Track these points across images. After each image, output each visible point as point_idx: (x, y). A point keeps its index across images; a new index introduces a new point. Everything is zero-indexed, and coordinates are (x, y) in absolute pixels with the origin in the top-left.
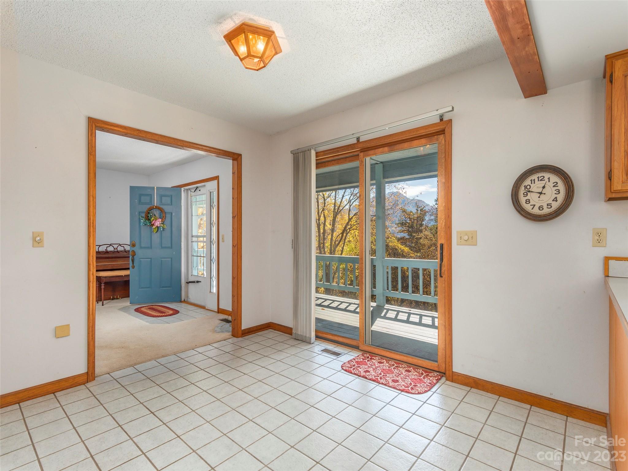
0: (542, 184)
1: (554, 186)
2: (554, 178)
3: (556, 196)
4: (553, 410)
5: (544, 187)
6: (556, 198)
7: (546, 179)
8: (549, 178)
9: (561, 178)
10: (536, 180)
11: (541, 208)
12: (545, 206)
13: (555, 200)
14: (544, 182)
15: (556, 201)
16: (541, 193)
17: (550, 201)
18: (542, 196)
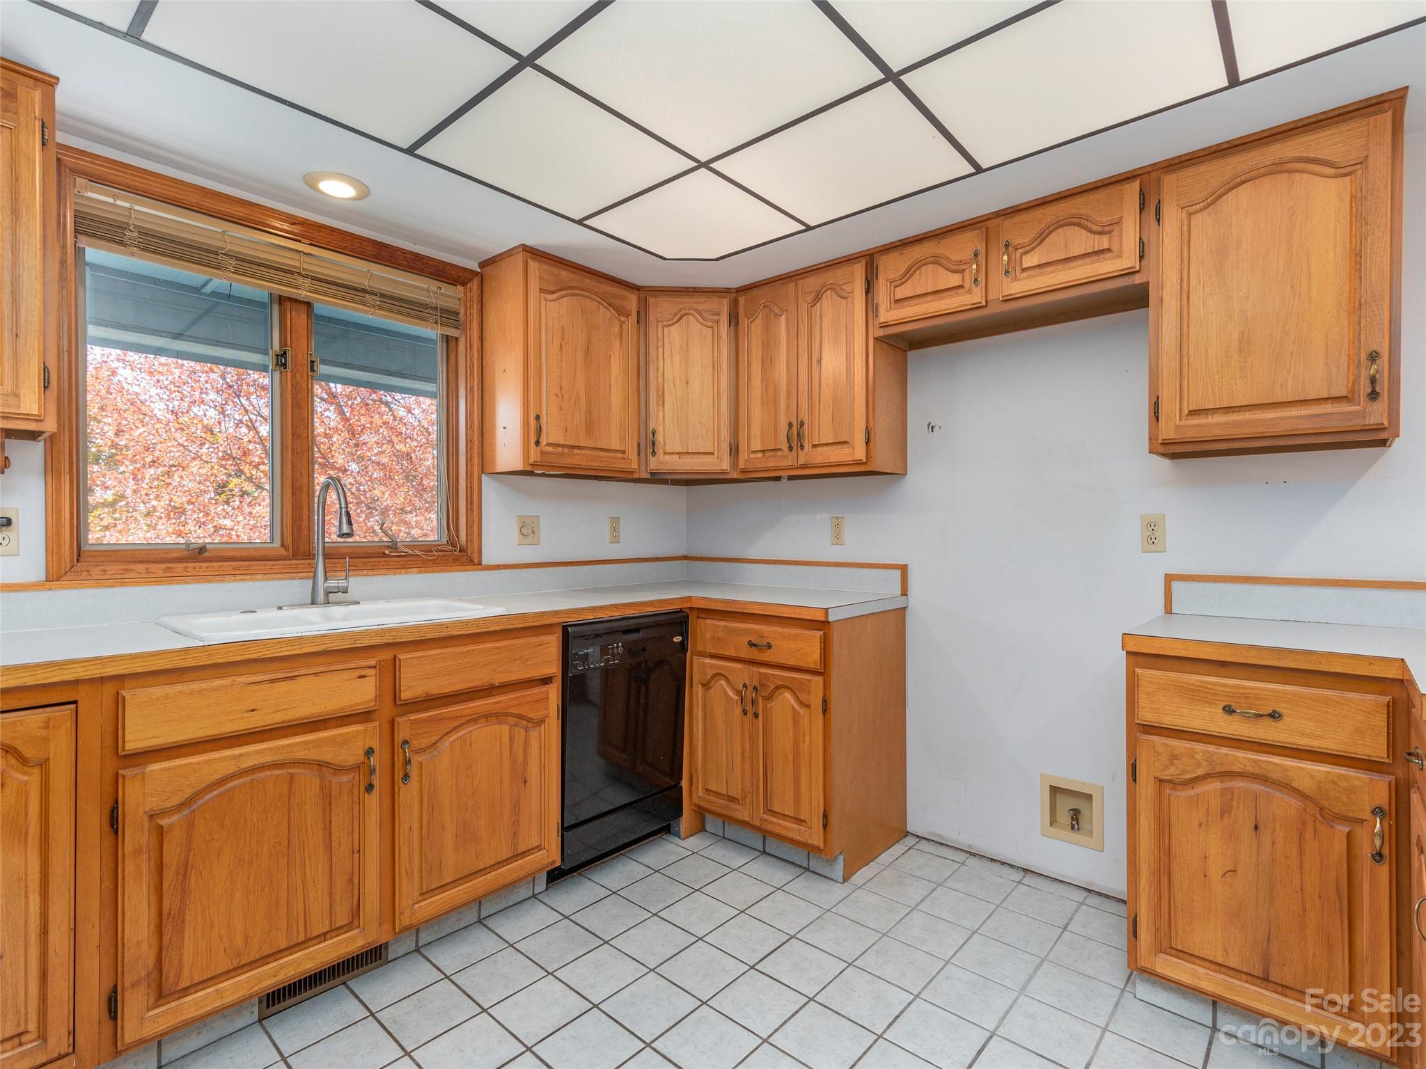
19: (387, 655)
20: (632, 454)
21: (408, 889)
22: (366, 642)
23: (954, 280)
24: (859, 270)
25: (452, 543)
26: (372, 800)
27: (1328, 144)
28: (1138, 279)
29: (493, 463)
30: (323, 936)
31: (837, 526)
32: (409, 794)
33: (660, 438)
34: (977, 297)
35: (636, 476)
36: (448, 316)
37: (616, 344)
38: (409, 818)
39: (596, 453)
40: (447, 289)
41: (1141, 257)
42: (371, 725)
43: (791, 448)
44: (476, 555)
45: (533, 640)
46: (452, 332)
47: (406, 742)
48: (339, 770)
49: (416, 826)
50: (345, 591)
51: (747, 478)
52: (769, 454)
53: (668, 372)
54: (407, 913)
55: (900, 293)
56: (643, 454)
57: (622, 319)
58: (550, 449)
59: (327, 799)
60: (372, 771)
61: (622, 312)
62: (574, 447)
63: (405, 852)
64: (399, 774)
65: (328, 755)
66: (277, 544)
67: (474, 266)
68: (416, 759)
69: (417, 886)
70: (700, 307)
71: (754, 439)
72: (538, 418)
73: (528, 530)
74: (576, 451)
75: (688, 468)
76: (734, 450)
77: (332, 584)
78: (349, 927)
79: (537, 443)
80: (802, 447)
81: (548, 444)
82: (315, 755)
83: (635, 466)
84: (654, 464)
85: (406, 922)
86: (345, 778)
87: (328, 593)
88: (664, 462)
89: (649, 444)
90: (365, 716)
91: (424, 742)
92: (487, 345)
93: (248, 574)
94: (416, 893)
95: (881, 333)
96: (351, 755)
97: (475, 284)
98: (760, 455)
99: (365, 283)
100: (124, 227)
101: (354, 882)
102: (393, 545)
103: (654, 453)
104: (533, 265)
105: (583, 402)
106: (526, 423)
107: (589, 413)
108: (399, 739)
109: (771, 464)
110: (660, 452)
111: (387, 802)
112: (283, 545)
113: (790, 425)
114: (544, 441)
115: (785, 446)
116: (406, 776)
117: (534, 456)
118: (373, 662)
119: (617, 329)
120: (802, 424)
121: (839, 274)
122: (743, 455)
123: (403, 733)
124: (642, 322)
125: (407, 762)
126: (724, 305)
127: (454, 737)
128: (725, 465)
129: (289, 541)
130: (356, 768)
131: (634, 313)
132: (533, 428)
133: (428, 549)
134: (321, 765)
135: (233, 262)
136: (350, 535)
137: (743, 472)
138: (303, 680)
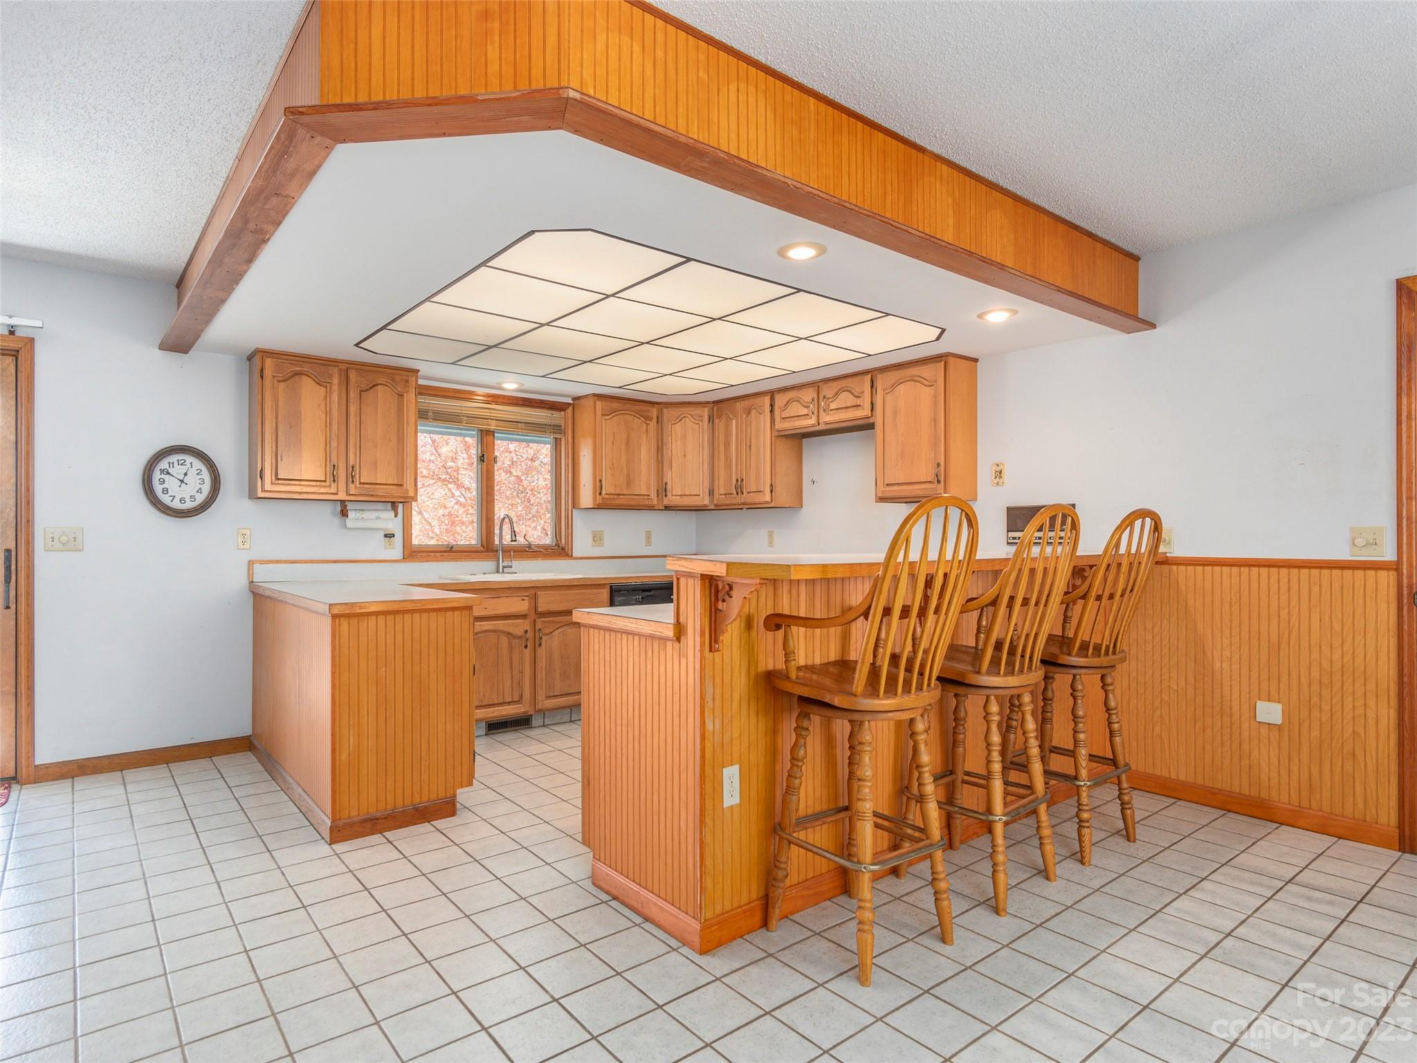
0: (183, 469)
1: (197, 474)
2: (198, 464)
3: (200, 486)
4: (194, 757)
5: (186, 474)
6: (200, 489)
7: (188, 463)
8: (191, 463)
9: (206, 466)
10: (176, 464)
11: (182, 500)
12: (188, 499)
13: (200, 491)
14: (186, 467)
15: (201, 493)
16: (182, 481)
17: (194, 493)
18: (183, 485)
19: (532, 592)
20: (653, 495)
21: (541, 694)
22: (525, 586)
23: (805, 411)
24: (767, 400)
25: (558, 545)
26: (527, 652)
27: (926, 371)
28: (871, 420)
29: (579, 504)
30: (509, 703)
31: (771, 535)
32: (542, 652)
33: (669, 487)
34: (813, 421)
35: (656, 508)
36: (557, 429)
37: (644, 437)
38: (542, 663)
39: (633, 497)
40: (556, 414)
41: (872, 410)
42: (526, 621)
43: (737, 494)
44: (570, 552)
45: (595, 591)
46: (558, 436)
47: (540, 630)
48: (515, 637)
49: (544, 667)
50: (511, 567)
51: (718, 508)
52: (728, 496)
53: (674, 450)
54: (540, 704)
55: (785, 414)
56: (660, 496)
57: (648, 422)
58: (607, 496)
59: (511, 648)
60: (527, 640)
61: (648, 418)
62: (620, 495)
63: (540, 676)
64: (537, 643)
65: (511, 630)
66: (479, 545)
67: (570, 401)
68: (544, 638)
69: (544, 693)
70: (692, 413)
71: (721, 490)
72: (600, 481)
73: (597, 538)
74: (621, 497)
75: (685, 503)
76: (711, 493)
77: (506, 564)
78: (518, 702)
79: (600, 494)
80: (742, 493)
81: (606, 494)
82: (506, 629)
83: (655, 502)
84: (666, 502)
85: (540, 707)
86: (517, 641)
87: (504, 567)
88: (671, 500)
89: (663, 490)
90: (524, 616)
91: (547, 631)
92: (576, 441)
93: (472, 559)
94: (544, 696)
95: (777, 434)
96: (519, 631)
97: (570, 410)
98: (724, 496)
99: (519, 418)
100: (427, 412)
101: (520, 684)
102: (530, 546)
103: (666, 495)
104: (599, 403)
105: (625, 471)
106: (595, 484)
107: (628, 475)
108: (537, 628)
109: (728, 502)
110: (669, 494)
111: (532, 654)
112: (482, 546)
113: (737, 480)
114: (604, 493)
115: (735, 492)
116: (540, 645)
117: (599, 500)
118: (527, 594)
119: (645, 428)
120: (742, 480)
121: (758, 401)
122: (716, 496)
123: (539, 626)
124: (660, 423)
125: (541, 638)
126: (705, 412)
127: (560, 630)
128: (706, 502)
129: (485, 544)
130: (521, 637)
131: (655, 420)
132: (598, 486)
133: (546, 547)
134: (509, 634)
135: (465, 418)
136: (515, 541)
137: (716, 505)
138: (502, 599)
